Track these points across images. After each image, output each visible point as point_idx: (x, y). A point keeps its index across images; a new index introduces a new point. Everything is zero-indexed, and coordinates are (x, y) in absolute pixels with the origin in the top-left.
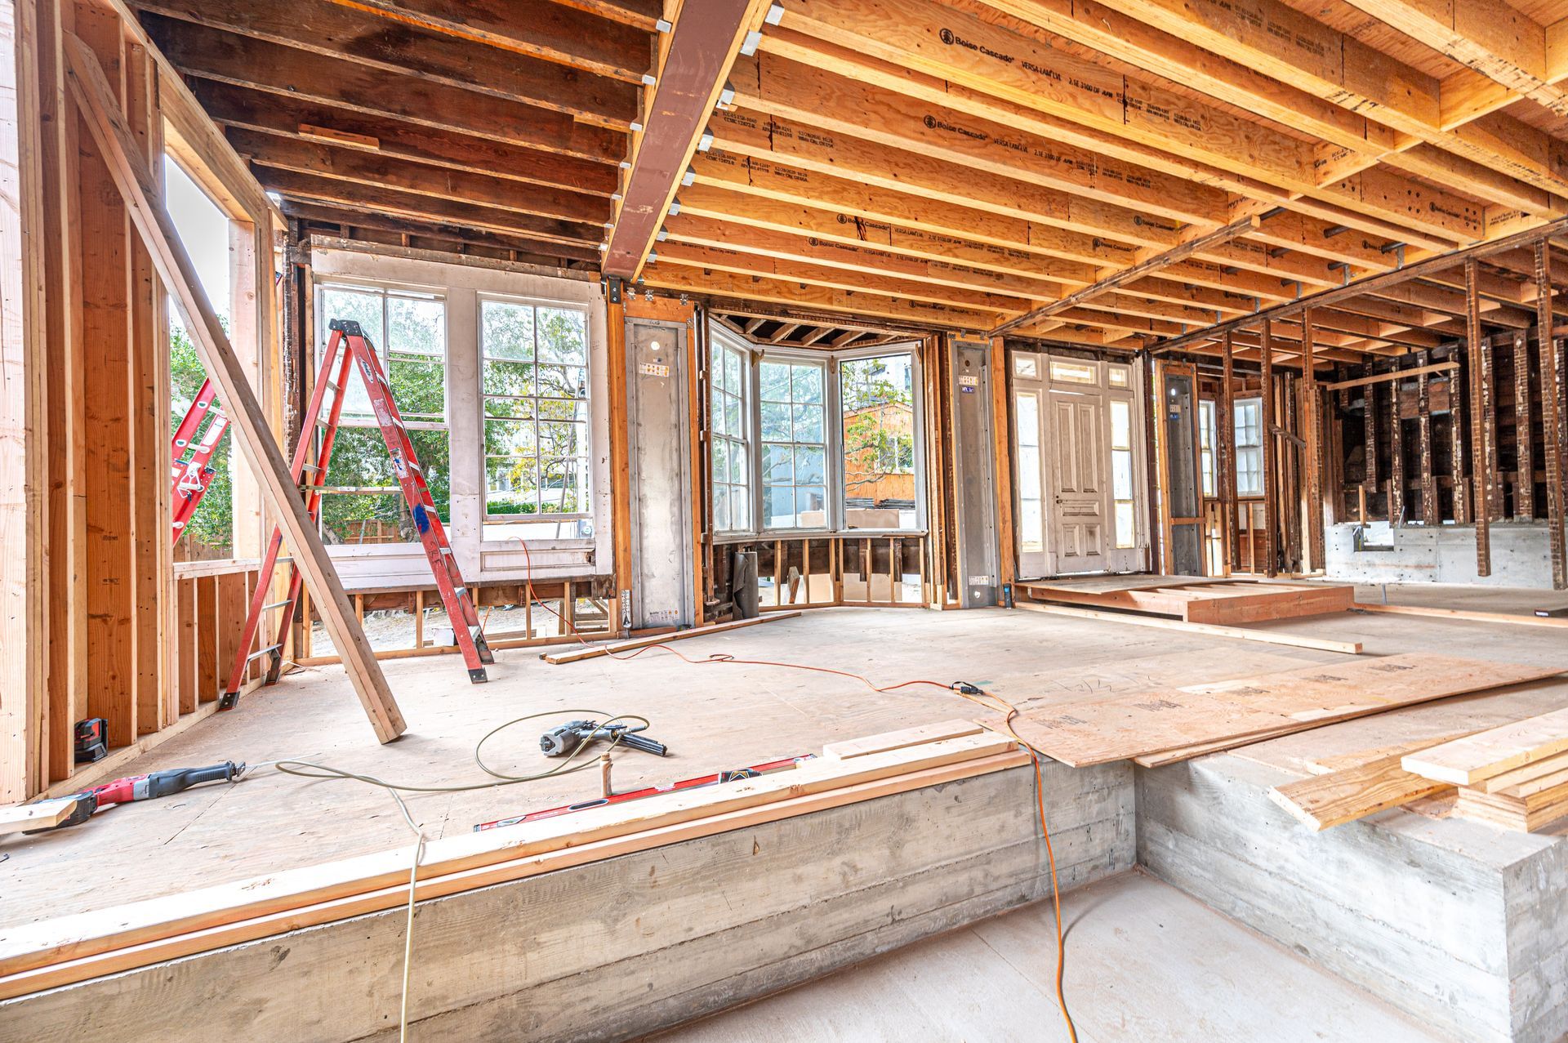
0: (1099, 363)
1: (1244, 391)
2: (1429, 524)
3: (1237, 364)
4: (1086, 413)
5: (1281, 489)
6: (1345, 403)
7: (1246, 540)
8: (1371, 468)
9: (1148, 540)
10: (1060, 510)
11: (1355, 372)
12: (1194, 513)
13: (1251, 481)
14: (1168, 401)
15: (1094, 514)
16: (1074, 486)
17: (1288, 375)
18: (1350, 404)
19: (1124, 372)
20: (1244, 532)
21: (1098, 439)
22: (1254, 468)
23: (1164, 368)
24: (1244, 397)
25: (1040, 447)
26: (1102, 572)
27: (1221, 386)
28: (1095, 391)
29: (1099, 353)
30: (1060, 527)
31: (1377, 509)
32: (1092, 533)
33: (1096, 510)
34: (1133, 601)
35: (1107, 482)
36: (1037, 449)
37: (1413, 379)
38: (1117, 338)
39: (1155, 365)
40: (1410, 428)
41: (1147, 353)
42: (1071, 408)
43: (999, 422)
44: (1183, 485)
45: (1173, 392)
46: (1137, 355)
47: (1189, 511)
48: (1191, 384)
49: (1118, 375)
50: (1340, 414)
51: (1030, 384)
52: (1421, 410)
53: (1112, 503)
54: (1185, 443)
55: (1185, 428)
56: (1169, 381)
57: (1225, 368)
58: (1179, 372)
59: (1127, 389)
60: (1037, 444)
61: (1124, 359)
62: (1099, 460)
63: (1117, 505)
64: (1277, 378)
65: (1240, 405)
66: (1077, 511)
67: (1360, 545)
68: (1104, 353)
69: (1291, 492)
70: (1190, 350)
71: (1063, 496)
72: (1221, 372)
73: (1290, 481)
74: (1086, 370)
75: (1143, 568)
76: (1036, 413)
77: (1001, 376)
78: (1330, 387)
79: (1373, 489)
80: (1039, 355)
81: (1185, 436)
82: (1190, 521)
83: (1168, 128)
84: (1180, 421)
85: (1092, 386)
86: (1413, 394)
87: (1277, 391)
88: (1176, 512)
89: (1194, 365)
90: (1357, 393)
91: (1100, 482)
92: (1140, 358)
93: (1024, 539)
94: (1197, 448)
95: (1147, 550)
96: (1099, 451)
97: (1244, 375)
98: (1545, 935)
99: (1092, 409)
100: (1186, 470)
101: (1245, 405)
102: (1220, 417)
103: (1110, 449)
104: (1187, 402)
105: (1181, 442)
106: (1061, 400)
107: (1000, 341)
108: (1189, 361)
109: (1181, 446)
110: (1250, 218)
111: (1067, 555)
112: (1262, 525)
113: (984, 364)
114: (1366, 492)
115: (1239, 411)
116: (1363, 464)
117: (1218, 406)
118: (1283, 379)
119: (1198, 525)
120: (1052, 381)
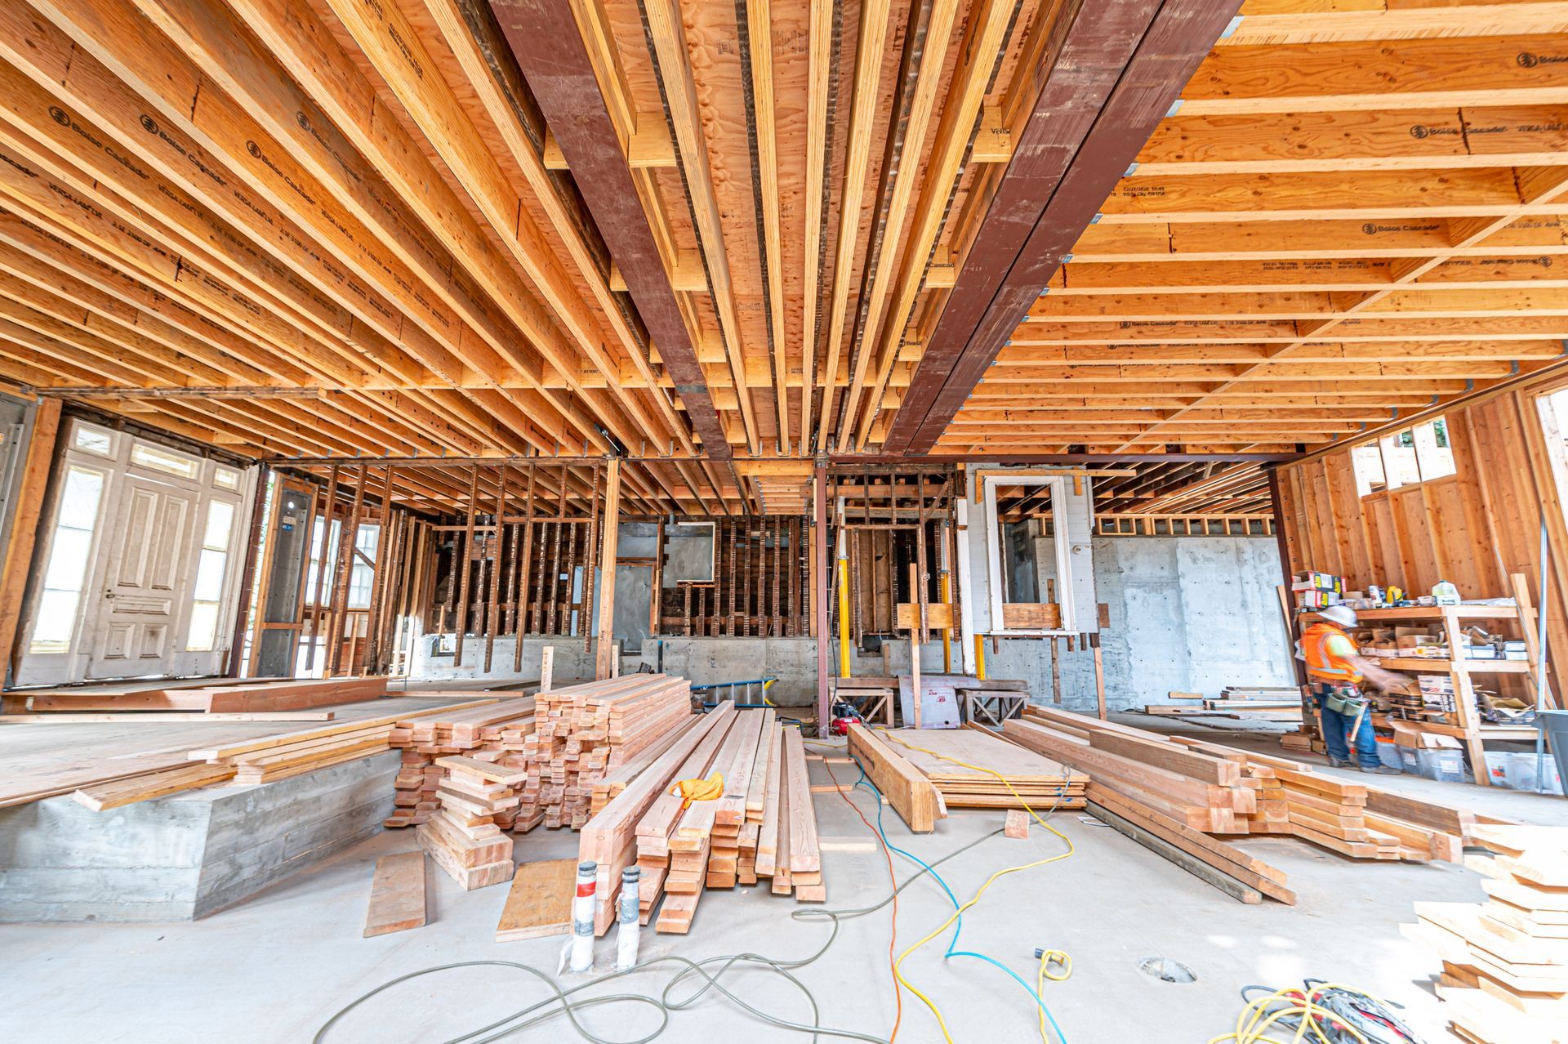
0: (205, 460)
1: (368, 518)
2: (476, 637)
3: (367, 496)
4: (176, 506)
5: (383, 604)
6: (441, 542)
7: (349, 646)
8: (451, 593)
9: (229, 644)
10: (109, 606)
11: (451, 521)
12: (292, 620)
13: (360, 594)
14: (283, 511)
15: (164, 614)
16: (140, 580)
17: (402, 512)
18: (445, 543)
19: (235, 475)
20: (348, 639)
21: (186, 535)
22: (365, 584)
23: (285, 484)
24: (367, 522)
25: (94, 532)
26: (160, 676)
27: (350, 510)
28: (192, 486)
29: (208, 451)
30: (104, 624)
31: (450, 626)
32: (154, 633)
33: (167, 608)
34: (166, 701)
35: (188, 581)
36: (89, 536)
37: (481, 533)
38: (228, 442)
39: (273, 477)
40: (475, 566)
41: (265, 463)
42: (154, 498)
43: (28, 495)
44: (286, 592)
45: (291, 505)
46: (255, 463)
47: (287, 617)
48: (310, 502)
49: (226, 477)
50: (439, 550)
51: (92, 460)
52: (483, 555)
53: (190, 603)
54: (296, 554)
55: (298, 540)
56: (286, 495)
57: (356, 497)
58: (300, 489)
59: (235, 493)
60: (91, 528)
61: (240, 464)
62: (182, 556)
63: (196, 606)
64: (394, 513)
65: (363, 528)
66: (137, 608)
67: (436, 652)
68: (213, 452)
69: (390, 606)
70: (313, 472)
71: (117, 590)
72: (353, 500)
73: (391, 597)
74: (185, 463)
75: (217, 670)
76: (98, 494)
77: (49, 443)
78: (435, 528)
79: (450, 609)
80: (119, 433)
81: (296, 546)
82: (286, 626)
83: (226, 302)
84: (295, 533)
85: (190, 480)
86: (480, 543)
87: (393, 523)
88: (272, 615)
89: (317, 486)
90: (450, 536)
91: (178, 580)
92: (257, 467)
93: (36, 638)
94: (307, 559)
95: (226, 653)
96: (184, 547)
97: (369, 505)
98: (245, 839)
99: (185, 504)
100: (292, 579)
101: (367, 529)
102: (344, 536)
103: (200, 546)
104: (304, 517)
105: (292, 551)
106: (139, 486)
107: (58, 404)
108: (312, 481)
109: (291, 556)
110: (317, 389)
111: (108, 658)
112: (363, 635)
113: (21, 421)
114: (446, 611)
115: (361, 534)
116: (446, 589)
117: (343, 526)
118: (398, 514)
119: (294, 631)
120: (131, 464)
